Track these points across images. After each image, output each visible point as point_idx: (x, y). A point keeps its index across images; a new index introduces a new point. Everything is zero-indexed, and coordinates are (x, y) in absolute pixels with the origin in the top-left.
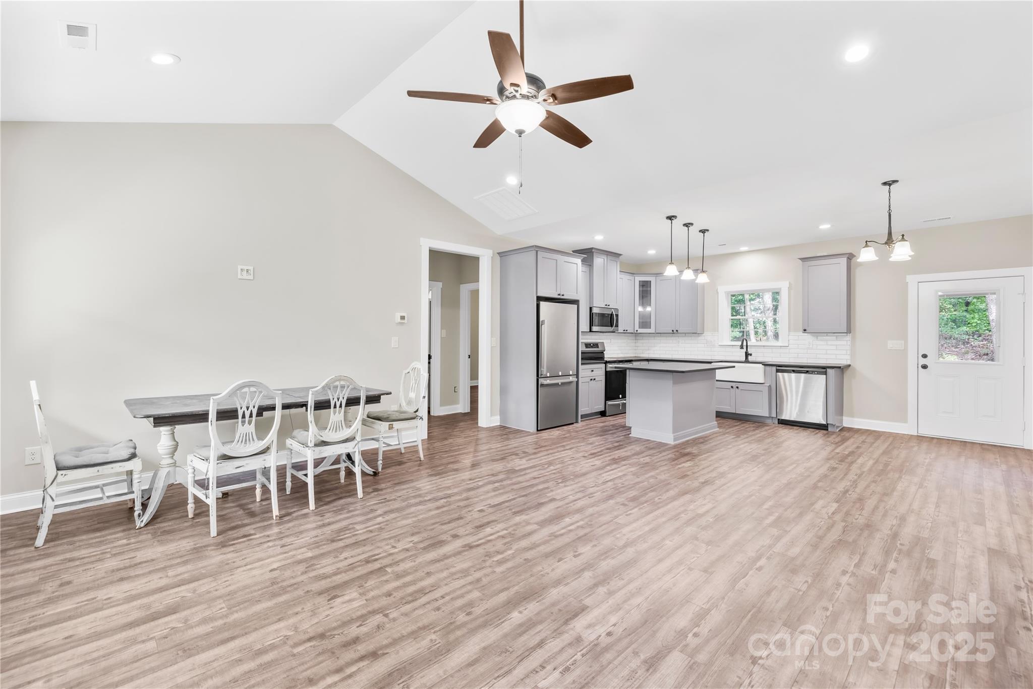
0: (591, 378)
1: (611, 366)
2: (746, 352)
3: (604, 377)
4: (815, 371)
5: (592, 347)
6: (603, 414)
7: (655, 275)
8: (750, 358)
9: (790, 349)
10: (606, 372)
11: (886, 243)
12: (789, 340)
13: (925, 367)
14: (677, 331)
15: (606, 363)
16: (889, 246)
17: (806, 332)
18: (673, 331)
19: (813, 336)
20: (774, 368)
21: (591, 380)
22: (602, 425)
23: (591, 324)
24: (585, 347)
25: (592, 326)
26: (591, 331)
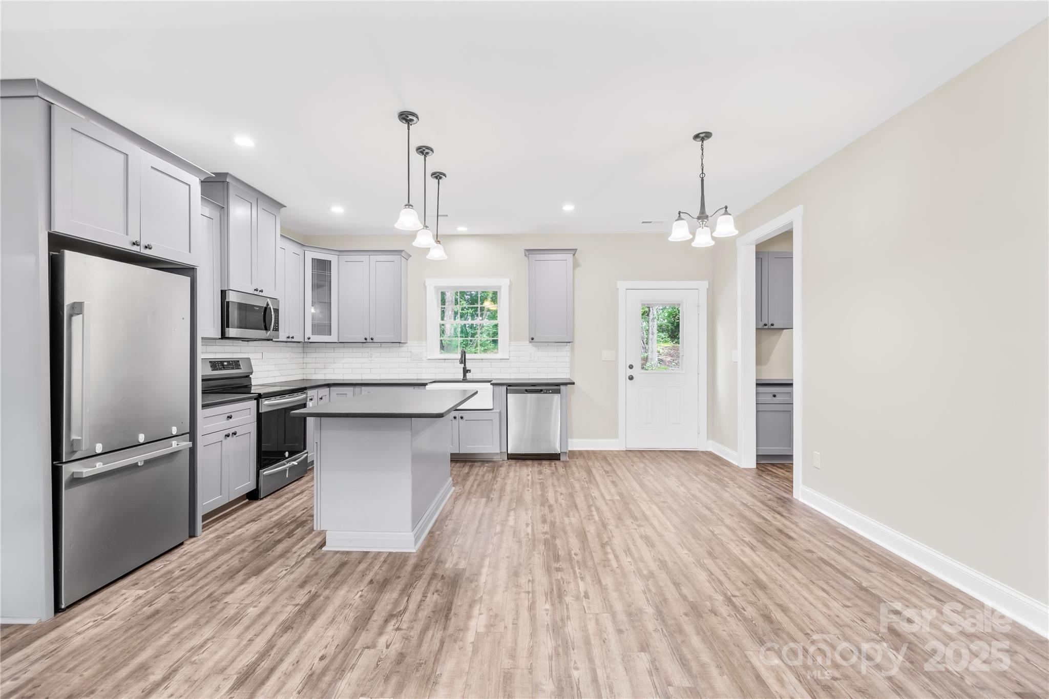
0: (226, 432)
1: (266, 402)
2: (464, 368)
3: (255, 425)
4: (549, 390)
5: (224, 368)
6: (253, 496)
7: (338, 253)
8: (469, 376)
9: (510, 362)
10: (259, 416)
11: (699, 218)
12: (509, 352)
13: (631, 378)
14: (372, 339)
15: (259, 397)
16: (703, 221)
17: (533, 341)
18: (366, 339)
19: (535, 346)
20: (504, 388)
21: (228, 436)
22: (254, 527)
23: (225, 323)
24: (210, 369)
25: (228, 326)
26: (224, 336)
